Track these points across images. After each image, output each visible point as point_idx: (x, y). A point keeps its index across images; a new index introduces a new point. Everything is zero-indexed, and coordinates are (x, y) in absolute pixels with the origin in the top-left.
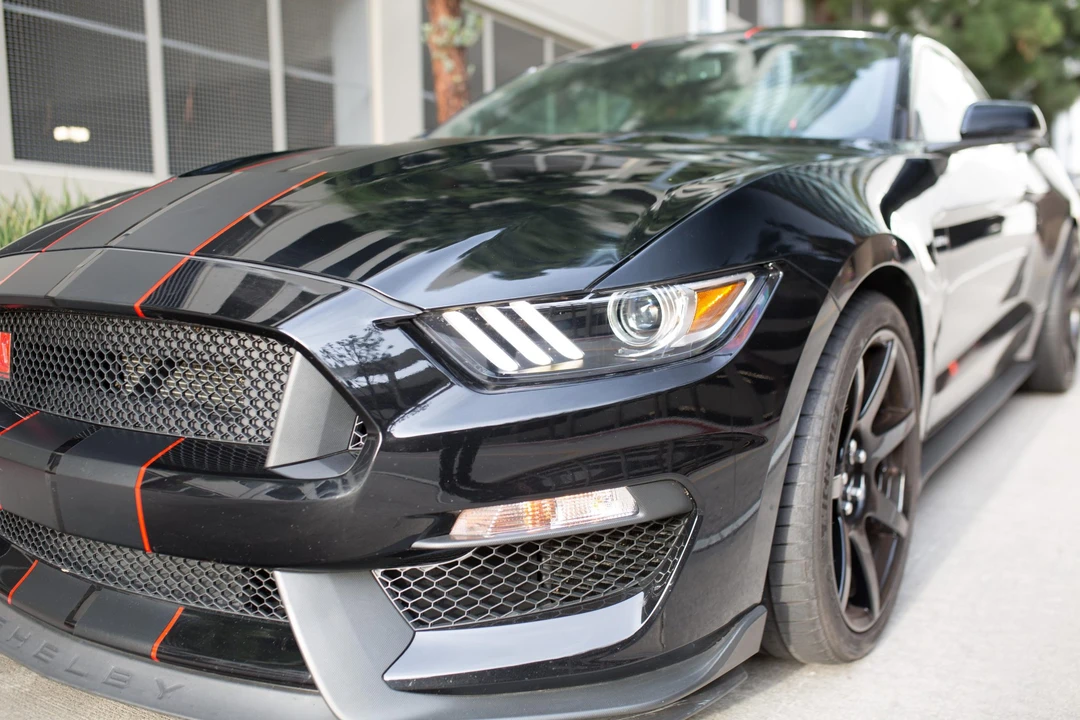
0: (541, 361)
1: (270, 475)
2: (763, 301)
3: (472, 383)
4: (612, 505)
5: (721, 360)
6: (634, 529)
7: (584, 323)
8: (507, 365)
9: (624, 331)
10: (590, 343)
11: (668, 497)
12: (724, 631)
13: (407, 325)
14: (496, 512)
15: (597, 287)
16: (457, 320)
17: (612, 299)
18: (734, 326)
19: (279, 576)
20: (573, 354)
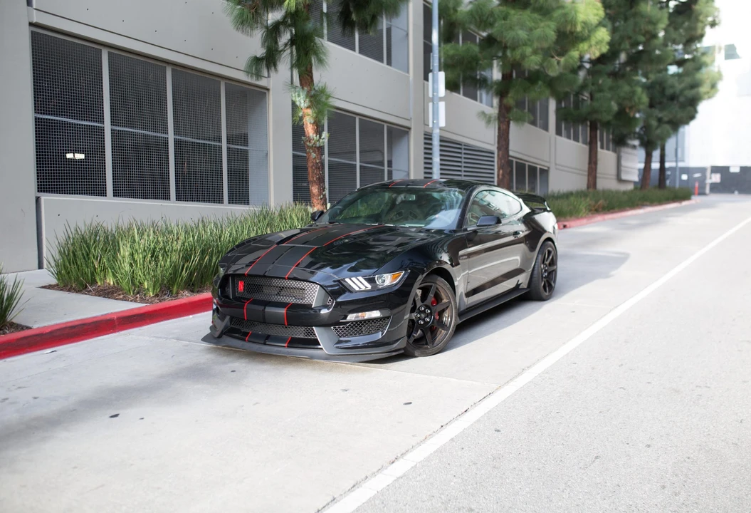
0: (363, 288)
1: (312, 309)
2: (406, 276)
3: (351, 292)
4: (376, 314)
5: (396, 288)
6: (382, 318)
7: (371, 281)
8: (357, 289)
9: (379, 282)
10: (372, 284)
11: (387, 313)
12: (400, 339)
13: (339, 281)
14: (355, 315)
15: (374, 274)
16: (347, 280)
17: (377, 276)
18: (400, 281)
19: (314, 328)
20: (369, 287)
